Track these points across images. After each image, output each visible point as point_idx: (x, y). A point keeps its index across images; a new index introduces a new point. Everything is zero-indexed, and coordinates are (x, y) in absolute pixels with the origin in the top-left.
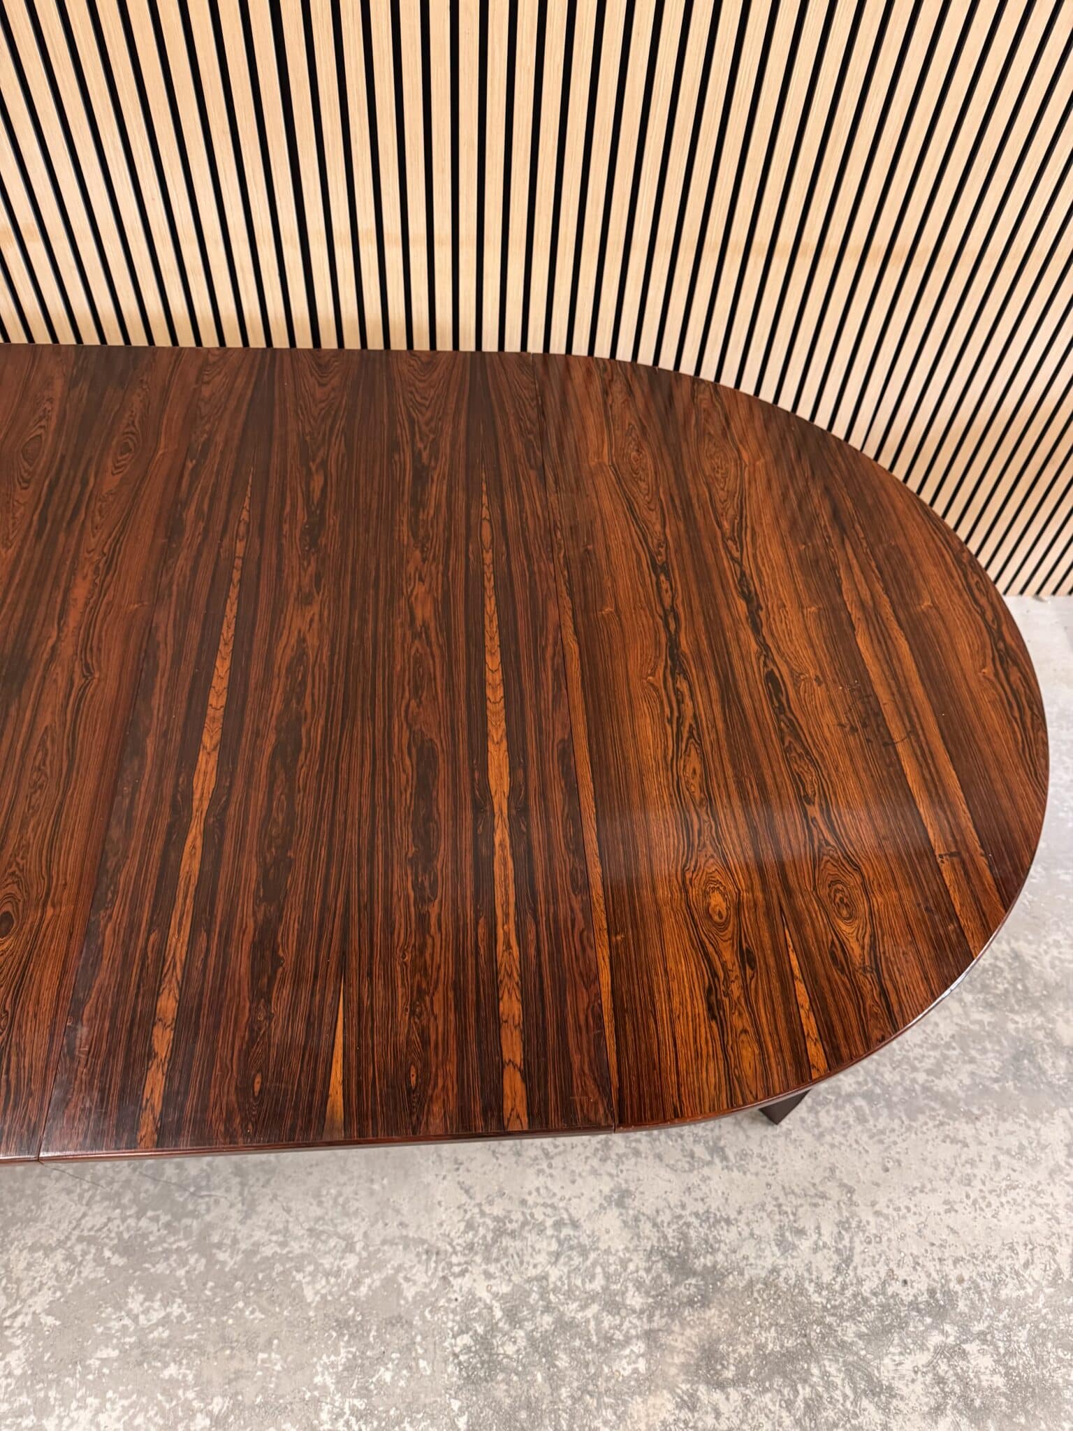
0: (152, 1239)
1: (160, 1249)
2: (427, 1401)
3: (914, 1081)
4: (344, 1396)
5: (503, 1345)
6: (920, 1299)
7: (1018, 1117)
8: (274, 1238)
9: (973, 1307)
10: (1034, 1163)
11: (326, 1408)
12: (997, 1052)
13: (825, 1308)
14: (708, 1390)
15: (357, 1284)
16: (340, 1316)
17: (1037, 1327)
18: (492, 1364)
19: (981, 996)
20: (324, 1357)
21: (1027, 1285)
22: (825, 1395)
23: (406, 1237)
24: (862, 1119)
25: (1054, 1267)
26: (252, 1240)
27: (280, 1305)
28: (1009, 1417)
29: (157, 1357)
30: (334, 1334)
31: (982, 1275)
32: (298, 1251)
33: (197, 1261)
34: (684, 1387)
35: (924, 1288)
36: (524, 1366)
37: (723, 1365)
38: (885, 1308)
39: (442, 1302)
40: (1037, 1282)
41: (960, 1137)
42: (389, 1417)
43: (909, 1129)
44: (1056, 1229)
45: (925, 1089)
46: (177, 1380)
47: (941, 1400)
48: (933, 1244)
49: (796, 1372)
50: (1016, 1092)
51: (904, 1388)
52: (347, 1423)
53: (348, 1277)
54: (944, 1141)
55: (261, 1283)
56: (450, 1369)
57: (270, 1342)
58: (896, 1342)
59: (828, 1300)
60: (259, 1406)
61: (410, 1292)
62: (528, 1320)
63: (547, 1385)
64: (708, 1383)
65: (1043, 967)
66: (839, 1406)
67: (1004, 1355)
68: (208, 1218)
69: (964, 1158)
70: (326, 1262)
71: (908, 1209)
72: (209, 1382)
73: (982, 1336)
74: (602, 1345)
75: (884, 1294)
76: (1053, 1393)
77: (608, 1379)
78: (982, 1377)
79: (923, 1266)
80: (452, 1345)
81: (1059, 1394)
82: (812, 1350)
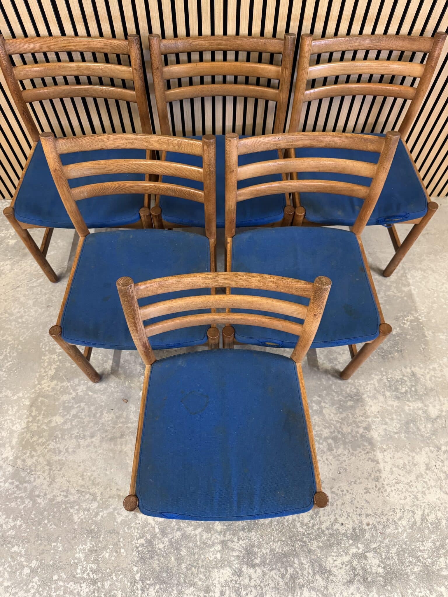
0: (10, 492)
1: (13, 496)
2: (123, 567)
3: (357, 432)
4: (88, 563)
5: (158, 544)
6: (348, 532)
7: (404, 450)
8: (62, 493)
9: (373, 536)
10: (409, 472)
11: (80, 567)
12: (399, 420)
13: (304, 534)
14: (247, 568)
15: (97, 515)
16: (88, 528)
17: (401, 547)
18: (153, 552)
19: (394, 393)
20: (80, 546)
21: (399, 528)
22: (300, 573)
23: (119, 495)
24: (330, 449)
25: (413, 520)
26: (53, 494)
27: (63, 522)
28: (384, 587)
29: (10, 542)
30: (85, 536)
31: (379, 523)
32: (72, 500)
33: (29, 502)
34: (236, 566)
35: (350, 527)
36: (166, 554)
37: (255, 558)
38: (332, 535)
39: (133, 524)
40: (404, 527)
41: (376, 459)
42: (106, 572)
43: (352, 454)
44: (417, 503)
45: (362, 436)
46: (17, 553)
47: (353, 578)
48: (357, 508)
49: (287, 562)
50: (405, 439)
51: (336, 571)
52: (88, 574)
53: (93, 512)
54: (368, 461)
55: (56, 513)
56: (134, 554)
57: (58, 538)
58: (335, 551)
59: (306, 531)
60: (51, 566)
61: (119, 519)
62: (170, 534)
63: (176, 562)
64: (247, 565)
65: (425, 380)
66: (306, 578)
67: (385, 558)
68: (34, 484)
69: (376, 469)
70: (84, 505)
71: (347, 491)
72: (31, 554)
73: (375, 550)
74: (202, 546)
75: (332, 529)
76: (405, 576)
77: (203, 561)
78: (373, 568)
79: (352, 517)
80: (135, 543)
81: (408, 577)
82: (296, 553)
